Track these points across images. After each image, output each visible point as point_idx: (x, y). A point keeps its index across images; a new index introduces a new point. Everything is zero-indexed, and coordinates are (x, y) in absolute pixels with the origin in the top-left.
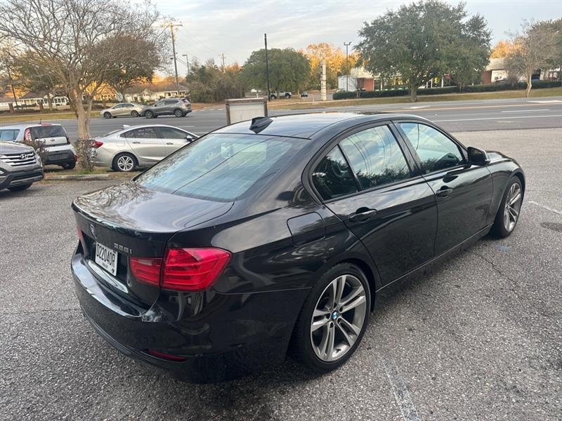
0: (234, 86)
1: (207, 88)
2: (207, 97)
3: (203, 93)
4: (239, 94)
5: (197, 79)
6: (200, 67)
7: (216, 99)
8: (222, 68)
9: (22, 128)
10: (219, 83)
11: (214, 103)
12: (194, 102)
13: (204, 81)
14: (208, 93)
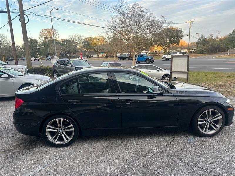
0: (222, 46)
1: (206, 48)
2: (204, 52)
3: (202, 50)
4: (225, 50)
5: (201, 43)
6: (204, 38)
7: (209, 52)
8: (217, 38)
9: (109, 63)
10: (212, 45)
11: (207, 54)
12: (198, 54)
13: (204, 44)
14: (205, 49)
